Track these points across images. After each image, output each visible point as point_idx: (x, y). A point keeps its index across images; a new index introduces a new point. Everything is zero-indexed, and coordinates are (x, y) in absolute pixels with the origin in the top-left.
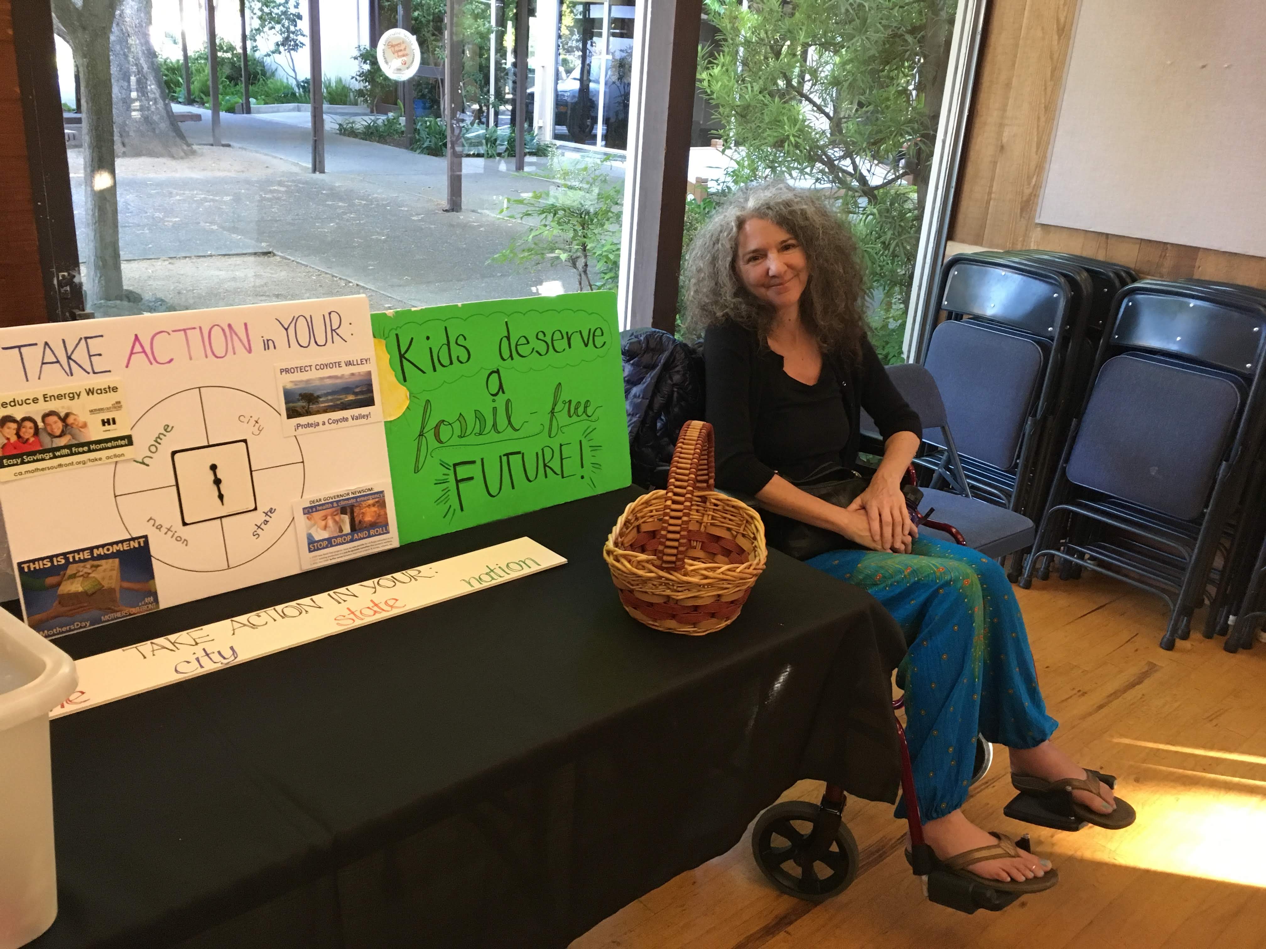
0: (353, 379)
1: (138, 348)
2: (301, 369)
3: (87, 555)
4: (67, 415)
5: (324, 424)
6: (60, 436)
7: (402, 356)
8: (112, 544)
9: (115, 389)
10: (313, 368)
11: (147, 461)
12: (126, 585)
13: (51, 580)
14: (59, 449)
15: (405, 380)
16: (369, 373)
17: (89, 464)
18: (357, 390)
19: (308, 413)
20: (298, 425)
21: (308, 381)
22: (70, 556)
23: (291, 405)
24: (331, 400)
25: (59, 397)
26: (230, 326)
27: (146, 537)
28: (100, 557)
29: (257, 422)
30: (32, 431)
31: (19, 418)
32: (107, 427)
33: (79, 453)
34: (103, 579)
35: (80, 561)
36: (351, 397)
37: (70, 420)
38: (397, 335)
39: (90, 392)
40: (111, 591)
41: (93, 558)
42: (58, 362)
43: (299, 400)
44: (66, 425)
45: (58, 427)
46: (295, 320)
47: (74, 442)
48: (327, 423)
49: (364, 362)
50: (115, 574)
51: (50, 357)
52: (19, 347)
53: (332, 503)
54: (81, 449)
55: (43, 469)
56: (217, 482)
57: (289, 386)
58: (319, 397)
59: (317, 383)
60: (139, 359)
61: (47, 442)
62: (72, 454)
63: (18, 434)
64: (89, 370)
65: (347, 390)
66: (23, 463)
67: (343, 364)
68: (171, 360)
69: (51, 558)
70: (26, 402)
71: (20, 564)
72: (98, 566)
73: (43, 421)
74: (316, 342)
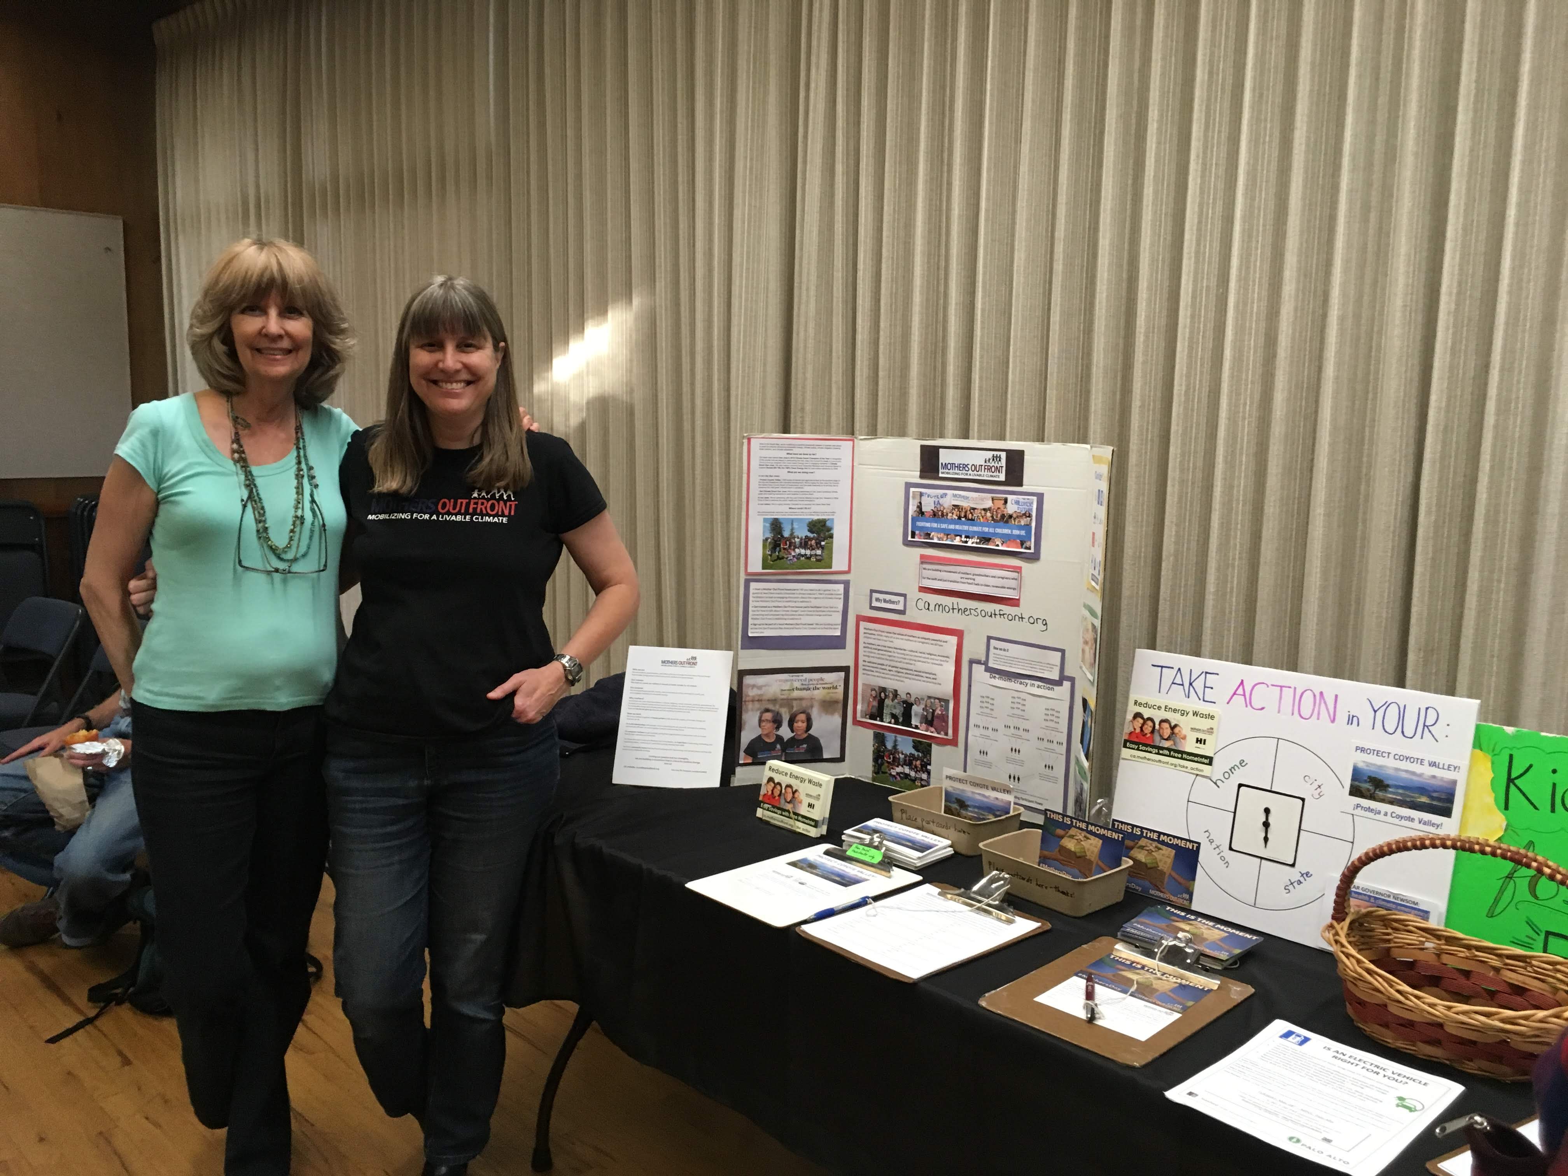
0: (1433, 782)
1: (1240, 691)
2: (1378, 753)
3: (1155, 836)
4: (1176, 726)
5: (1386, 814)
7: (1510, 781)
8: (1174, 837)
9: (1212, 717)
10: (1391, 756)
11: (1218, 782)
12: (1174, 874)
14: (1163, 748)
15: (1506, 808)
16: (1454, 783)
17: (1178, 768)
18: (1435, 795)
19: (1372, 797)
20: (1358, 806)
21: (1381, 767)
22: (1145, 831)
23: (1357, 783)
24: (1401, 795)
25: (1175, 711)
26: (1321, 693)
27: (1199, 844)
28: (1163, 843)
29: (1320, 787)
30: (1151, 729)
31: (1145, 717)
32: (1198, 745)
33: (1174, 757)
34: (1161, 861)
35: (1150, 839)
36: (1424, 799)
37: (1176, 730)
38: (1511, 755)
39: (1195, 714)
40: (1162, 873)
41: (1158, 841)
42: (1183, 685)
43: (1366, 781)
44: (1173, 733)
45: (1167, 732)
46: (1387, 705)
47: (1174, 747)
48: (1389, 814)
49: (1452, 768)
50: (1170, 862)
51: (1179, 680)
52: (1162, 667)
55: (1149, 759)
56: (1266, 825)
57: (1361, 765)
58: (1388, 786)
59: (1391, 772)
60: (1239, 700)
61: (1157, 741)
63: (1141, 728)
64: (1201, 697)
65: (1422, 790)
66: (1138, 749)
67: (1426, 763)
68: (1263, 708)
69: (1133, 826)
70: (1154, 707)
71: (1114, 820)
72: (1160, 849)
73: (1160, 724)
74: (1403, 732)
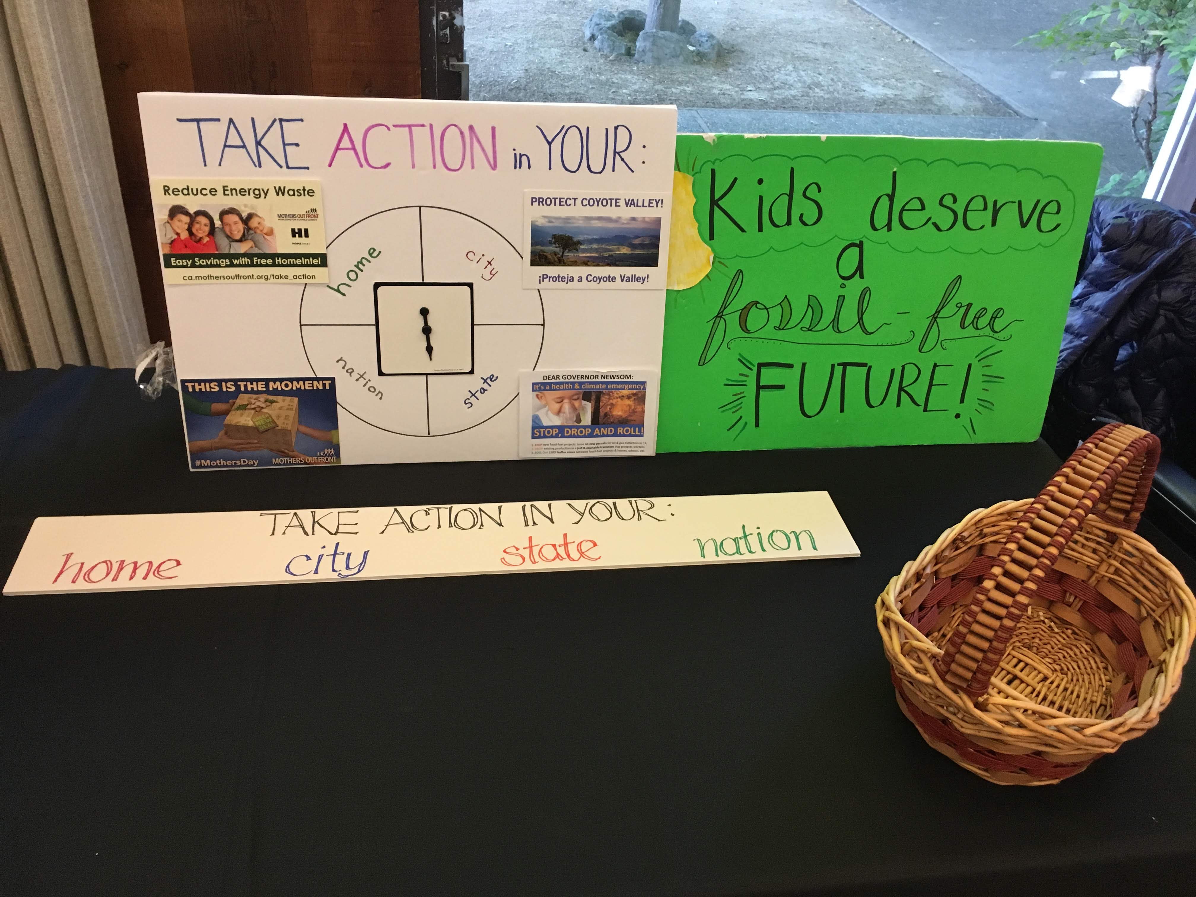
0: (634, 225)
1: (346, 143)
2: (561, 202)
3: (261, 387)
4: (250, 216)
5: (580, 280)
6: (240, 241)
7: (714, 203)
8: (291, 380)
9: (311, 193)
10: (579, 202)
11: (343, 289)
12: (303, 429)
13: (217, 407)
14: (237, 256)
15: (712, 237)
16: (658, 221)
17: (272, 280)
18: (637, 242)
19: (561, 262)
20: (545, 277)
21: (567, 219)
22: (242, 384)
23: (539, 248)
24: (596, 250)
25: (242, 192)
26: (471, 128)
27: (333, 379)
28: (276, 392)
29: (490, 263)
30: (207, 229)
31: (192, 211)
32: (297, 239)
33: (261, 265)
34: (278, 417)
35: (252, 392)
36: (625, 250)
37: (254, 223)
38: (713, 171)
39: (280, 191)
40: (286, 432)
41: (268, 392)
42: (244, 146)
43: (551, 243)
44: (248, 229)
45: (238, 229)
46: (564, 131)
47: (256, 251)
48: (584, 279)
49: (654, 204)
50: (293, 414)
51: (234, 140)
52: (198, 121)
53: (573, 383)
54: (263, 261)
55: (217, 278)
56: (427, 330)
57: (541, 222)
58: (579, 243)
59: (581, 223)
60: (346, 157)
61: (224, 245)
62: (252, 265)
63: (189, 230)
64: (283, 163)
65: (621, 239)
66: (193, 266)
67: (622, 203)
68: (388, 165)
69: (220, 382)
70: (200, 192)
71: (183, 382)
72: (272, 402)
73: (221, 219)
74: (589, 167)
